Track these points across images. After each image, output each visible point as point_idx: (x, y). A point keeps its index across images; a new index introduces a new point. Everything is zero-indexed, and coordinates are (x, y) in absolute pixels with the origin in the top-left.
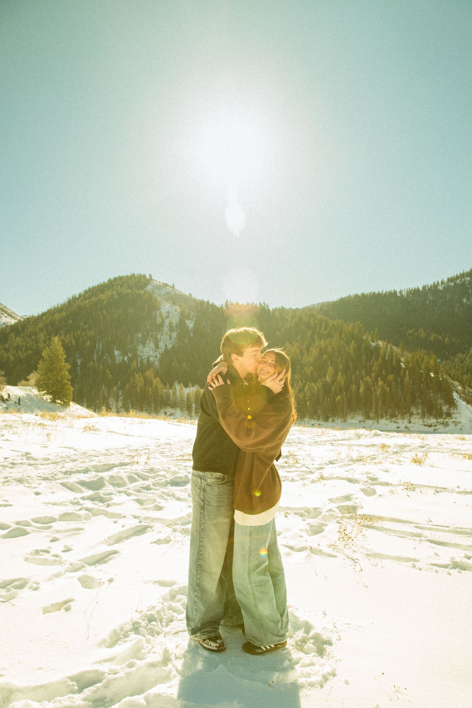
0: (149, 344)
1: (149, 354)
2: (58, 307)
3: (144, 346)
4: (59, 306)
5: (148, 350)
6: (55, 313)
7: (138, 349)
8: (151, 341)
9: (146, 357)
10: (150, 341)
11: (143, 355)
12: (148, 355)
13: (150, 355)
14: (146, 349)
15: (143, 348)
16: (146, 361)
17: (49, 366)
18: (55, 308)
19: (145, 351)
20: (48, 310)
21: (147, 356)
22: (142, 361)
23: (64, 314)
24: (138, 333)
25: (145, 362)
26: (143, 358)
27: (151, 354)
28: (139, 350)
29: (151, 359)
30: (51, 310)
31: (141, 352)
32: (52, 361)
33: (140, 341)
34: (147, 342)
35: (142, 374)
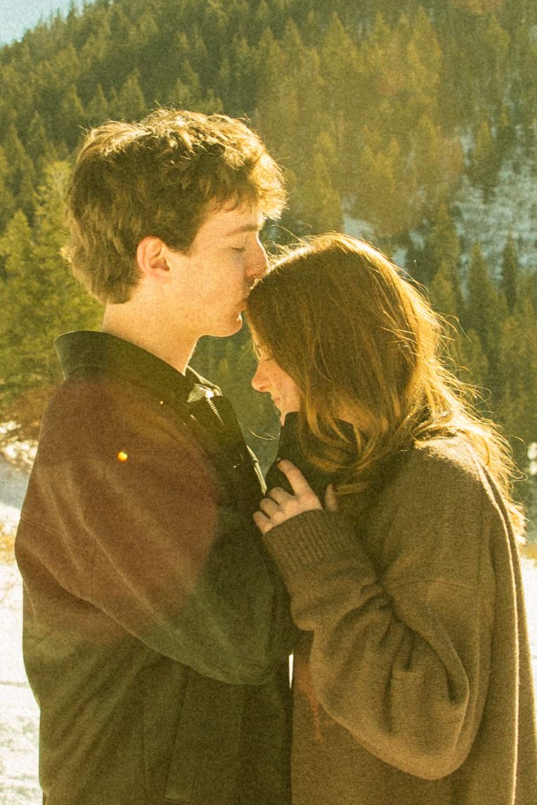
0: (512, 183)
1: (515, 235)
2: (71, 15)
3: (488, 197)
4: (80, 13)
5: (508, 212)
6: (60, 47)
7: (457, 213)
8: (525, 170)
9: (500, 248)
10: (516, 168)
11: (483, 237)
12: (509, 238)
13: (520, 241)
14: (498, 209)
15: (482, 207)
16: (499, 270)
17: (26, 300)
18: (58, 21)
19: (491, 220)
20: (28, 35)
21: (505, 242)
22: (478, 268)
23: (100, 47)
24: (457, 129)
25: (496, 273)
26: (485, 254)
27: (525, 236)
28: (466, 216)
29: (523, 260)
30: (41, 29)
31: (470, 225)
32: (41, 275)
33: (469, 171)
34: (505, 174)
35: (482, 332)
